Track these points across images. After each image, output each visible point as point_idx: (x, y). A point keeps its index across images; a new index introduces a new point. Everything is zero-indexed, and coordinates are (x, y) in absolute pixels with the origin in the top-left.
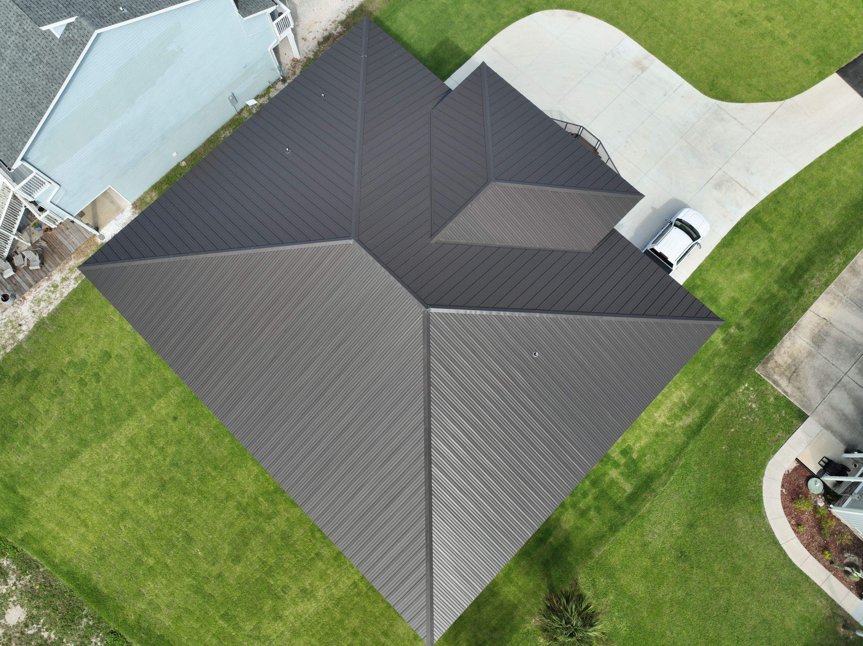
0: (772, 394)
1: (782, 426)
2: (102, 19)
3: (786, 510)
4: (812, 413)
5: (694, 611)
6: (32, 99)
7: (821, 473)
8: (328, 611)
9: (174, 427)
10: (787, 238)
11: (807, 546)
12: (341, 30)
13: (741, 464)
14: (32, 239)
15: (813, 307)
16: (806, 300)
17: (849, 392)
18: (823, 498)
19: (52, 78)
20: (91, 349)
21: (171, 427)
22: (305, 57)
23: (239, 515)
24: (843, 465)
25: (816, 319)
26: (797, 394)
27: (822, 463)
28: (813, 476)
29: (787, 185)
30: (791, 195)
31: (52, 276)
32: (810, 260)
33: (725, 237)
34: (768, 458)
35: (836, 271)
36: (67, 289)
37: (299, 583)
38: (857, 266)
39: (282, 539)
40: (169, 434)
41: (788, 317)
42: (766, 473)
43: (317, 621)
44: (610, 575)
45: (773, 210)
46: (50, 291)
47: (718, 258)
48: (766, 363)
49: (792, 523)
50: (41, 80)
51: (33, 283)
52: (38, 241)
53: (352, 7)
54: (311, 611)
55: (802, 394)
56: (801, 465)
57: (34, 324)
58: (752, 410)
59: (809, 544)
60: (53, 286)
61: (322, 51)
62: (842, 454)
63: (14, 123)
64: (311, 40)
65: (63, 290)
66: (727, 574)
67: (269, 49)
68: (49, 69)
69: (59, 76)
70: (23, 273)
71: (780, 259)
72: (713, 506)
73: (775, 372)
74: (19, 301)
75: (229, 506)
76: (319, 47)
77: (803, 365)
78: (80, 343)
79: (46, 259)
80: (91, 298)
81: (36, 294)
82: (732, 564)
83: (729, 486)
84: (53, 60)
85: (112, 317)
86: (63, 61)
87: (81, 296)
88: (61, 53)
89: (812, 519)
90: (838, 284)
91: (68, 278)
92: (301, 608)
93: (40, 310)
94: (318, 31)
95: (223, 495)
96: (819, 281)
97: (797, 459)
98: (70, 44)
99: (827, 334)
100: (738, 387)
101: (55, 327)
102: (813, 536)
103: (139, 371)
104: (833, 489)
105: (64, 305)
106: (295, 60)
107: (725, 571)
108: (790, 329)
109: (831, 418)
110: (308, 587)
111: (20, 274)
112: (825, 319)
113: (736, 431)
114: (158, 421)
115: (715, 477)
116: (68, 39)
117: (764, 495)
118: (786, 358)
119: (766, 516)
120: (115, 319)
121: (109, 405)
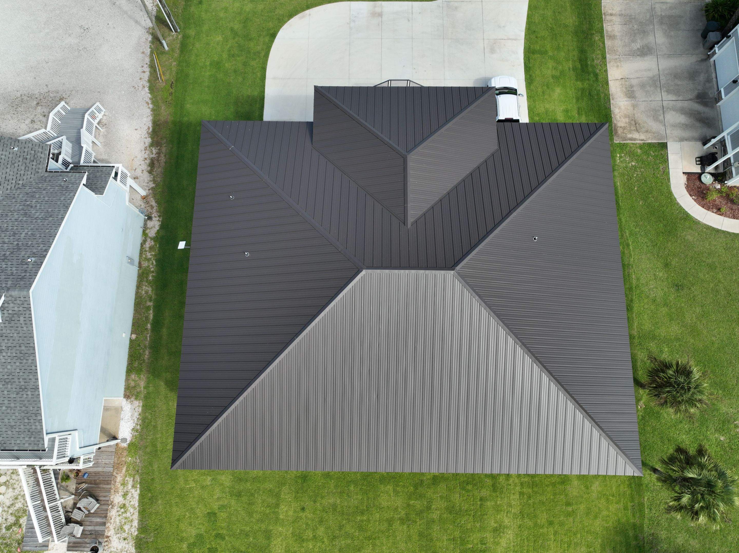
0: (636, 148)
1: (658, 161)
2: (24, 280)
3: (705, 207)
4: (667, 139)
5: (714, 312)
6: (18, 383)
7: (703, 169)
8: (522, 527)
9: (308, 514)
10: (558, 48)
11: (734, 217)
12: (157, 151)
13: (658, 203)
14: (70, 491)
15: (610, 78)
16: (602, 77)
17: (674, 109)
18: (717, 182)
19: (21, 355)
20: (195, 522)
21: (306, 516)
22: (149, 190)
23: (408, 527)
24: (711, 153)
25: (618, 83)
26: (649, 135)
27: (698, 163)
28: (700, 175)
29: (529, 17)
30: (537, 21)
31: (113, 502)
32: (582, 51)
33: (525, 78)
34: (669, 187)
35: (602, 45)
36: (134, 500)
37: (488, 528)
38: (610, 33)
39: (450, 513)
40: (309, 523)
41: (602, 96)
42: (676, 196)
43: (521, 540)
44: (654, 338)
45: (536, 39)
46: (122, 513)
47: (533, 94)
48: (616, 132)
49: (715, 211)
50: (12, 364)
51: (104, 520)
52: (77, 489)
53: (149, 128)
54: (511, 538)
55: (652, 133)
56: (689, 175)
57: (134, 548)
58: (635, 167)
59: (734, 215)
60: (121, 508)
61: (157, 176)
62: (703, 148)
63: (17, 414)
64: (142, 174)
65: (131, 503)
66: (711, 274)
67: (127, 204)
68: (14, 351)
69: (27, 348)
70: (88, 520)
71: (566, 65)
72: (667, 243)
73: (626, 134)
74: (105, 543)
75: (396, 528)
76: (152, 174)
77: (636, 116)
78: (182, 526)
79: (96, 494)
80: (158, 489)
81: (114, 525)
82: (708, 265)
83: (665, 222)
84: (11, 341)
85: (188, 486)
86: (20, 335)
87: (150, 495)
88: (13, 331)
89: (722, 200)
90: (610, 52)
91: (127, 492)
92: (503, 542)
93: (128, 533)
94: (140, 165)
95: (386, 525)
96: (598, 59)
97: (683, 173)
98: (16, 318)
99: (632, 86)
100: (615, 160)
101: (152, 534)
102: (731, 208)
103: (246, 503)
104: (717, 172)
105: (143, 513)
106: (144, 198)
107: (708, 274)
108: (610, 101)
109: (678, 133)
110: (496, 525)
111: (88, 523)
112: (622, 79)
113: (638, 187)
114: (293, 523)
115: (652, 224)
116: (10, 316)
117: (687, 210)
118: (624, 120)
119: (699, 221)
120: (192, 486)
121: (247, 546)
